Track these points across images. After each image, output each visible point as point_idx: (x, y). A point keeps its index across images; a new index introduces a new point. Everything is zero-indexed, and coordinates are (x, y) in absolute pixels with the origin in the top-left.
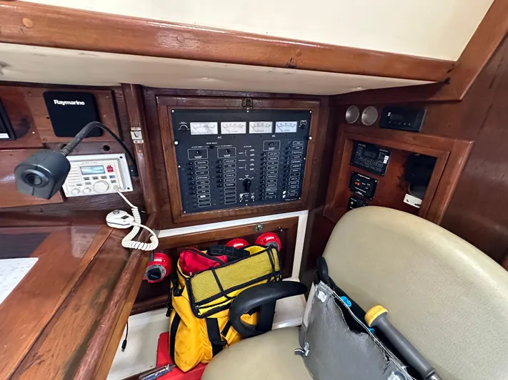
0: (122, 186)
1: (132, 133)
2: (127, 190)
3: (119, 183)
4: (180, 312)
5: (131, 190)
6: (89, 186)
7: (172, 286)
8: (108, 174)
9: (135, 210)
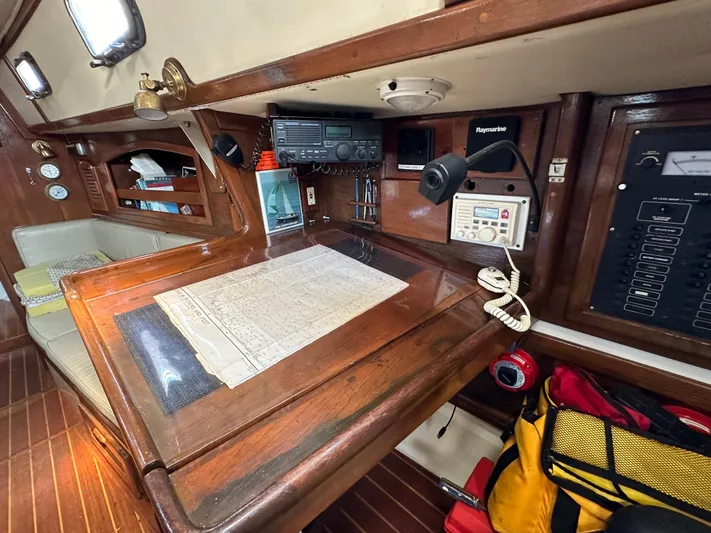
0: (511, 240)
1: (552, 167)
2: (515, 248)
3: (509, 236)
4: (523, 445)
5: (521, 249)
6: (475, 231)
7: (525, 403)
8: (500, 221)
9: (516, 275)
